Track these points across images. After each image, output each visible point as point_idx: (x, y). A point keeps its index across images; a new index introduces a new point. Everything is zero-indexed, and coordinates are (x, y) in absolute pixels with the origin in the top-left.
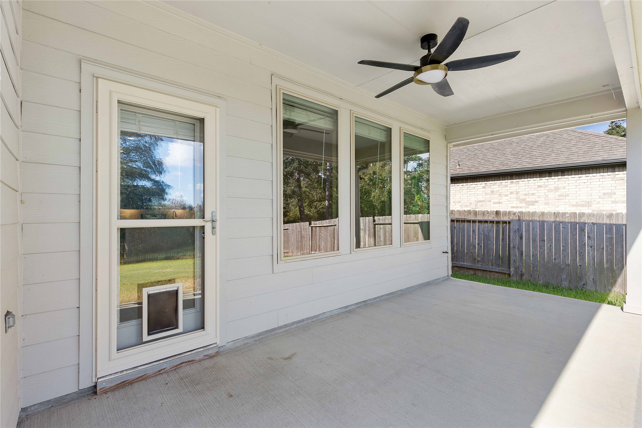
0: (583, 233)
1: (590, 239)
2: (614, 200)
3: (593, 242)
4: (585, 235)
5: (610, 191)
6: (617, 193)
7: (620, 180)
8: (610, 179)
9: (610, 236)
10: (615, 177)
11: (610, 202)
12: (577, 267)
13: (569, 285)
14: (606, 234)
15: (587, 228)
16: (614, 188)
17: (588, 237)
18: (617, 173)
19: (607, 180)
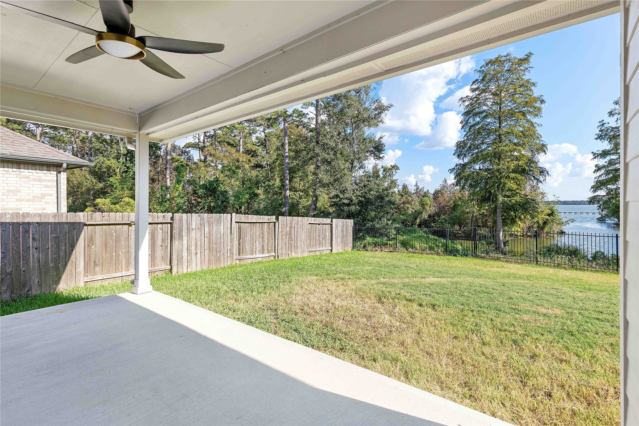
0: (27, 235)
1: (35, 240)
2: (19, 197)
3: (38, 243)
4: (29, 237)
5: (15, 188)
6: (22, 191)
7: (26, 177)
8: (15, 176)
9: (55, 236)
10: (20, 174)
11: (15, 200)
12: (20, 273)
13: (11, 296)
14: (51, 234)
15: (32, 229)
16: (19, 185)
17: (34, 239)
18: (22, 170)
19: (11, 176)
